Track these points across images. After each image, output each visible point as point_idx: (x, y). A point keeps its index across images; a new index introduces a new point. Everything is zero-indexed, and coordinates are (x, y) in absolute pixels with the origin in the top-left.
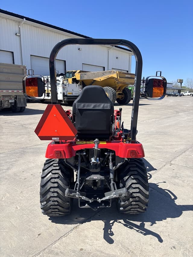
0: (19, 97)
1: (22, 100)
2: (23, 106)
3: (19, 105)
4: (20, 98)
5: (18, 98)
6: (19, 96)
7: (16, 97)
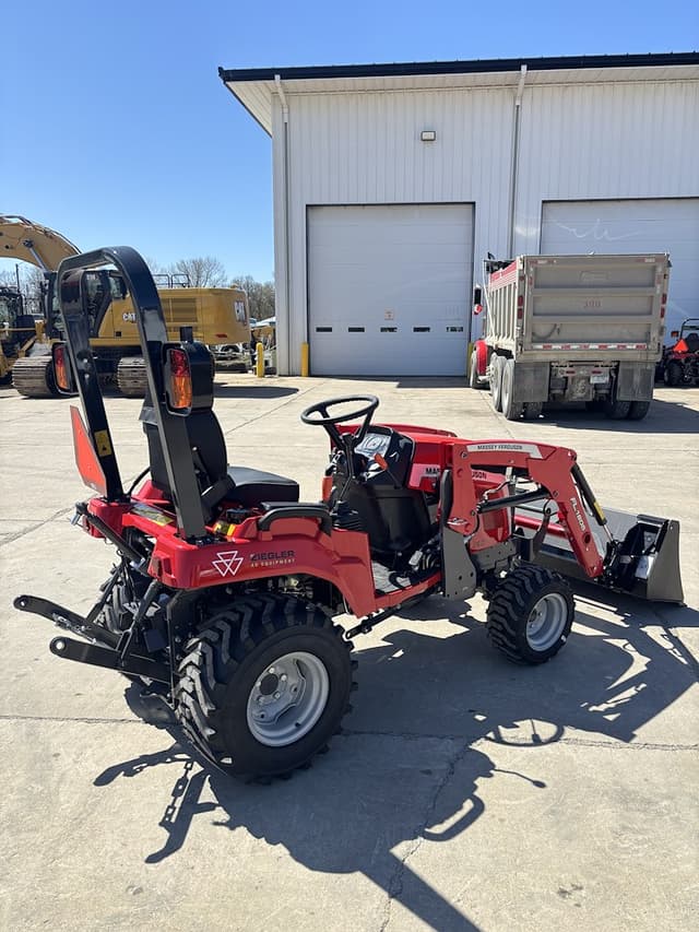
0: (627, 367)
1: (637, 378)
2: (640, 398)
3: (623, 396)
4: (632, 371)
5: (623, 370)
6: (628, 362)
7: (617, 367)
